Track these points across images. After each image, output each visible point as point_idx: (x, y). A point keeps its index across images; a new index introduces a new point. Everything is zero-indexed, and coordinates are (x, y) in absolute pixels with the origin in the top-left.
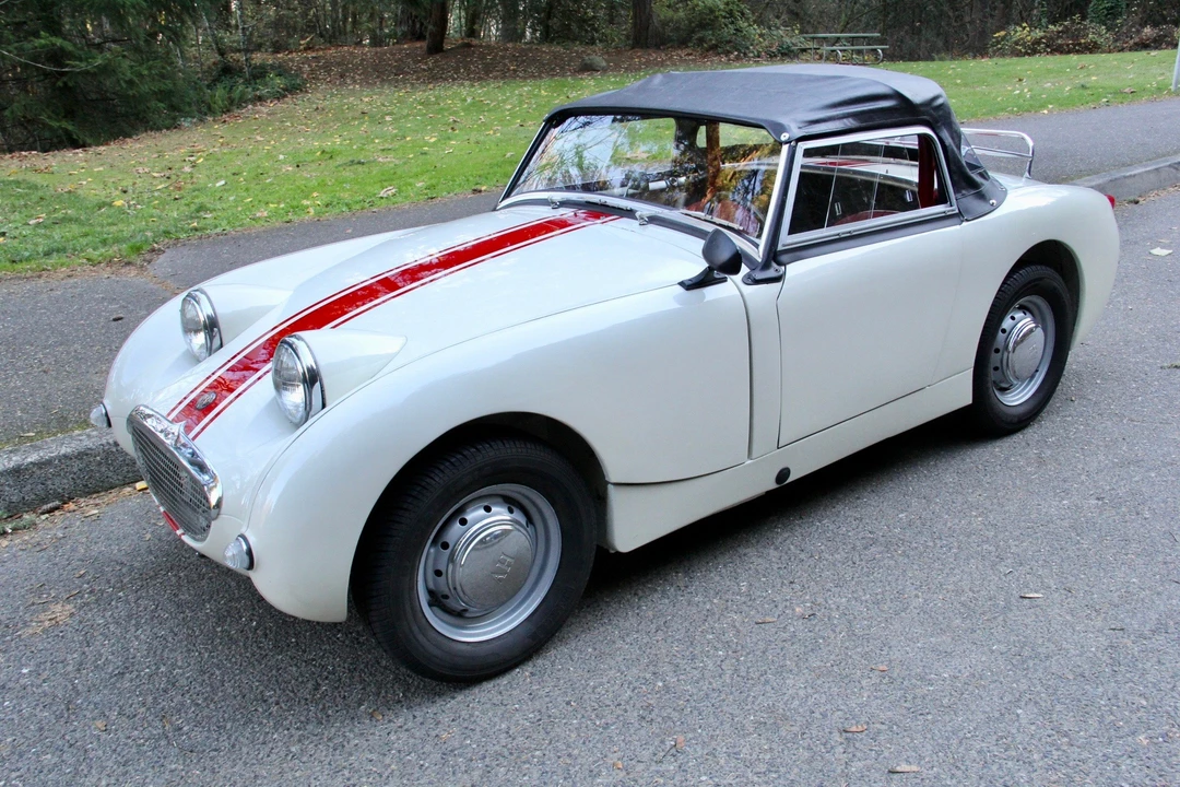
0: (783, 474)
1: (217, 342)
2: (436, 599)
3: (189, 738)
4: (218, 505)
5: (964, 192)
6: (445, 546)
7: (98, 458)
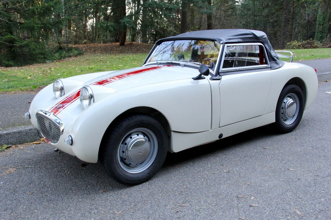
0: (221, 136)
1: (63, 93)
2: (123, 160)
3: (50, 198)
4: (63, 131)
5: (272, 62)
6: (126, 144)
7: (24, 134)
